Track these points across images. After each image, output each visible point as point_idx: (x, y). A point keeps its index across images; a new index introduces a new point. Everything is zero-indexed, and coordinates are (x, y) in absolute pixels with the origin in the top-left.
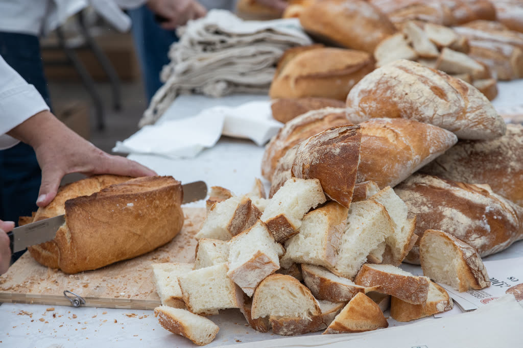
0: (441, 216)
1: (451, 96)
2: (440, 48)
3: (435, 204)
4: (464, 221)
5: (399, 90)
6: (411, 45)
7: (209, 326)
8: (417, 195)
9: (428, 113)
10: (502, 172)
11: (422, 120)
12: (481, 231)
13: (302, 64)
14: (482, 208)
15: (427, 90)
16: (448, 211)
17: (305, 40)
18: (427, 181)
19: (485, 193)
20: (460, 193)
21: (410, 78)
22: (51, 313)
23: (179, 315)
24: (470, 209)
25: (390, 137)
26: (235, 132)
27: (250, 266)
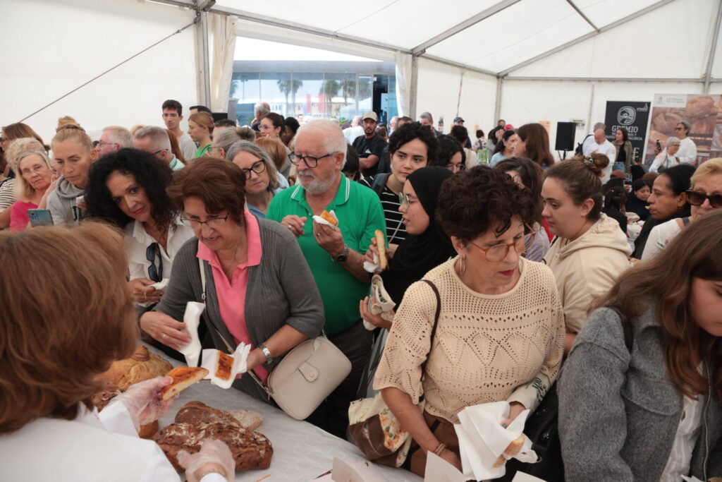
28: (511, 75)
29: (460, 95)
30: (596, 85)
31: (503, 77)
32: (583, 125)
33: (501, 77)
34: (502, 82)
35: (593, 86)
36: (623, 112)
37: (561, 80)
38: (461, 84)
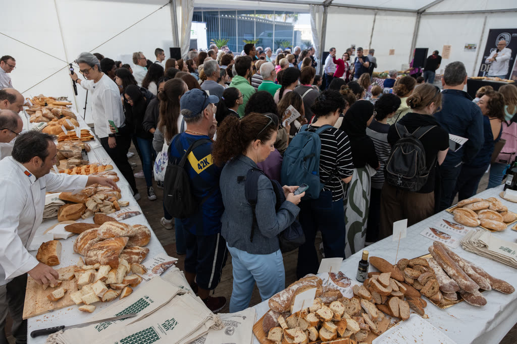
0: (132, 258)
1: (125, 229)
2: (103, 200)
3: (130, 256)
4: (137, 257)
5: (113, 231)
6: (95, 201)
7: (93, 307)
8: (125, 255)
9: (121, 234)
10: (138, 240)
11: (120, 236)
12: (140, 258)
13: (66, 211)
14: (139, 253)
15: (119, 229)
16: (133, 256)
17: (63, 203)
18: (126, 251)
19: (138, 249)
20: (135, 251)
21: (115, 227)
22: (46, 317)
23: (84, 307)
24: (137, 254)
25: (116, 244)
26: (57, 237)
27: (102, 292)
28: (428, 11)
29: (373, 29)
30: (489, 15)
31: (421, 13)
32: (475, 48)
33: (420, 13)
34: (420, 17)
35: (486, 17)
36: (502, 37)
37: (462, 13)
38: (374, 21)
